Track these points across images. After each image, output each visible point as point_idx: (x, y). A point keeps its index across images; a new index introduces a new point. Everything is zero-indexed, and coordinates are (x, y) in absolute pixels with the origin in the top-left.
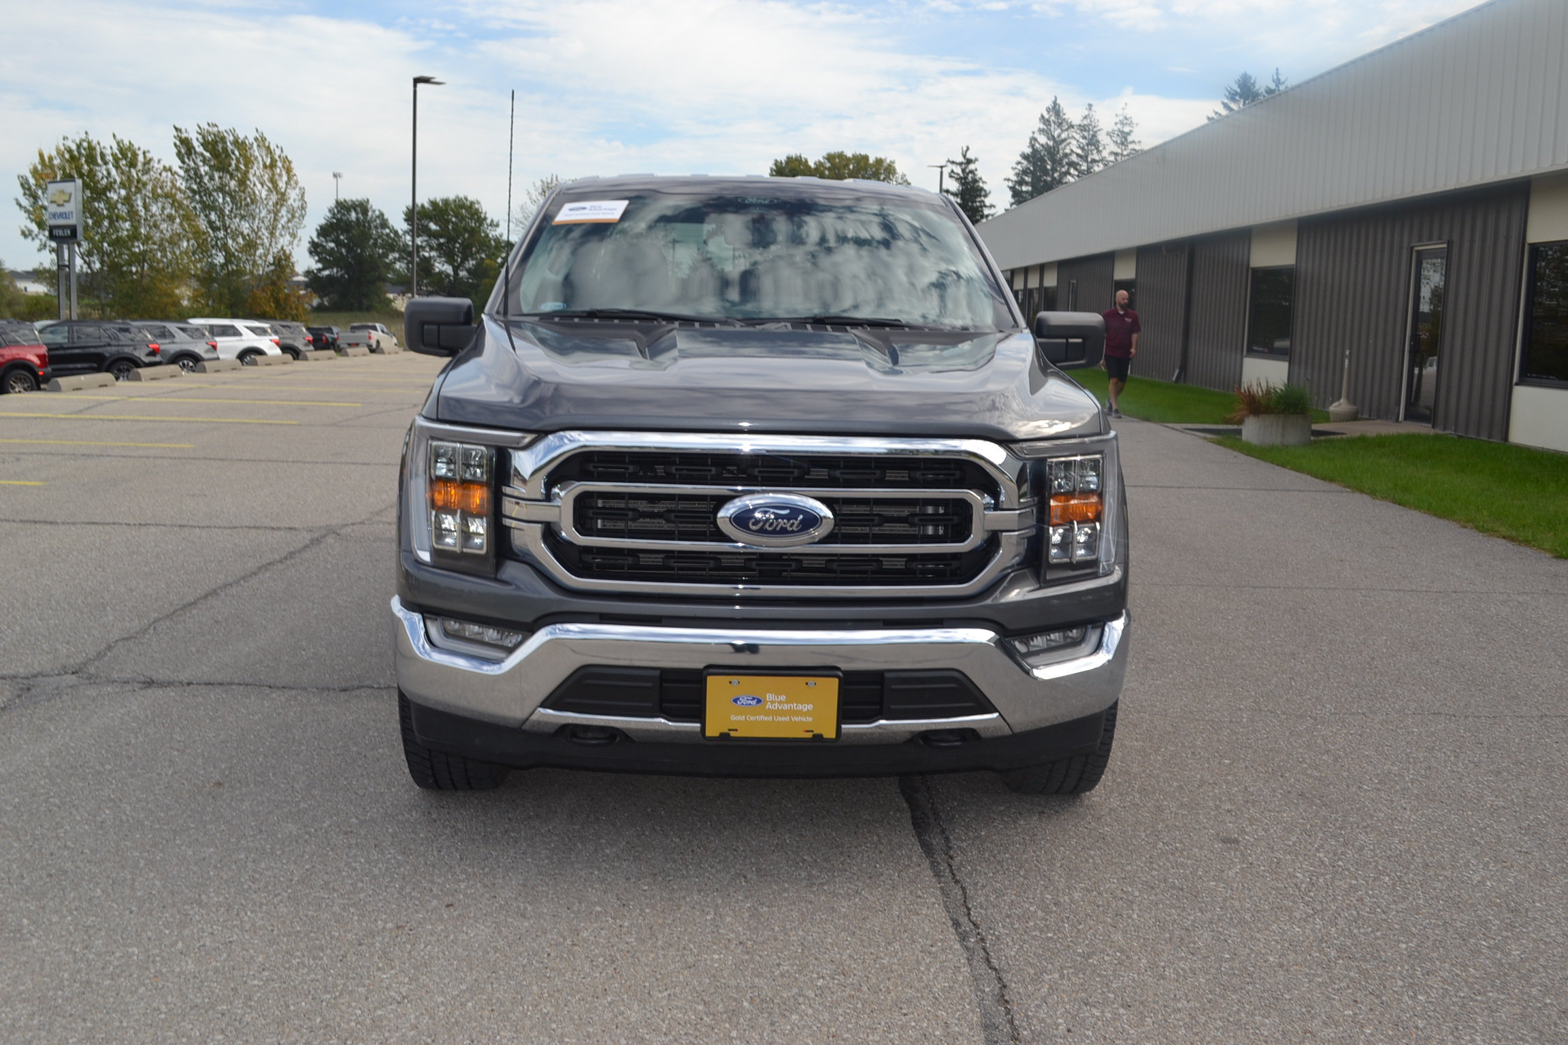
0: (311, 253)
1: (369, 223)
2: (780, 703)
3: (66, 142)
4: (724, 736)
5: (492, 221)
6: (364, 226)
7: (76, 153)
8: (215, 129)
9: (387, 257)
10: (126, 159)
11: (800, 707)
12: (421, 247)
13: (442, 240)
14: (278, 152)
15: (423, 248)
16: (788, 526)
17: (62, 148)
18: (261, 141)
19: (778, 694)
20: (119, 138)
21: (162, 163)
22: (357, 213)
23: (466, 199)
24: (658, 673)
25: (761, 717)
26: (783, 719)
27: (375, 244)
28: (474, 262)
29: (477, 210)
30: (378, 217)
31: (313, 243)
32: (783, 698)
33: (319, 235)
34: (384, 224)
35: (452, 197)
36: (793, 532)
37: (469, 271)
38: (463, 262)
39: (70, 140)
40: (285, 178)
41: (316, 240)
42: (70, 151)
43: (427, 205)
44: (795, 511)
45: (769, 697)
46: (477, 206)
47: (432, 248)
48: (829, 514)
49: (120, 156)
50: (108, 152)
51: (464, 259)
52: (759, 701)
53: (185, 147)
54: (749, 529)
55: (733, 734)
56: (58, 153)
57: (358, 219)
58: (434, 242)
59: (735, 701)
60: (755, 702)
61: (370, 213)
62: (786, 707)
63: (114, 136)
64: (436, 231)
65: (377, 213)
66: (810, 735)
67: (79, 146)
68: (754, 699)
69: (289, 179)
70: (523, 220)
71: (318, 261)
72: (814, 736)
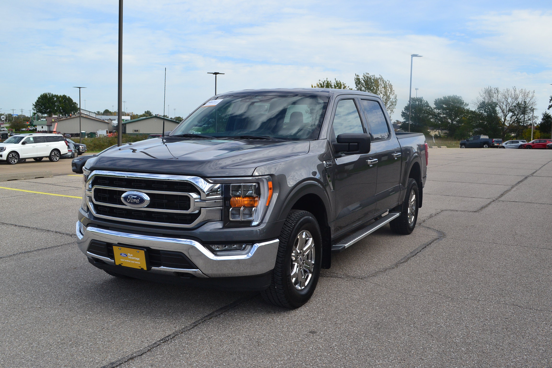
0: (402, 116)
1: (423, 105)
2: (131, 256)
3: (320, 82)
4: (120, 265)
5: (466, 103)
6: (421, 106)
7: (323, 85)
8: (368, 75)
9: (428, 117)
10: (338, 87)
11: (136, 259)
12: (440, 113)
13: (447, 111)
14: (388, 82)
15: (441, 114)
16: (136, 201)
17: (318, 84)
18: (381, 79)
19: (131, 254)
20: (336, 80)
21: (349, 87)
22: (418, 102)
23: (457, 96)
24: (105, 243)
25: (128, 261)
26: (133, 262)
27: (424, 113)
28: (459, 118)
29: (460, 100)
30: (425, 103)
31: (403, 112)
32: (132, 255)
33: (405, 110)
34: (428, 106)
35: (452, 95)
36: (137, 203)
37: (457, 121)
38: (455, 118)
39: (321, 81)
40: (390, 91)
41: (404, 111)
42: (321, 84)
43: (442, 99)
44: (138, 197)
45: (129, 254)
46: (460, 98)
47: (444, 114)
48: (149, 199)
49: (336, 86)
50: (333, 84)
51: (456, 117)
52: (126, 256)
53: (358, 82)
54: (127, 201)
55: (122, 265)
56: (317, 85)
57: (419, 104)
58: (445, 112)
59: (121, 254)
60: (125, 256)
61: (423, 102)
62: (133, 258)
63: (335, 79)
64: (445, 107)
65: (425, 102)
66: (140, 268)
67: (324, 83)
68: (125, 255)
69: (391, 91)
70: (477, 103)
71: (404, 119)
72: (141, 268)
